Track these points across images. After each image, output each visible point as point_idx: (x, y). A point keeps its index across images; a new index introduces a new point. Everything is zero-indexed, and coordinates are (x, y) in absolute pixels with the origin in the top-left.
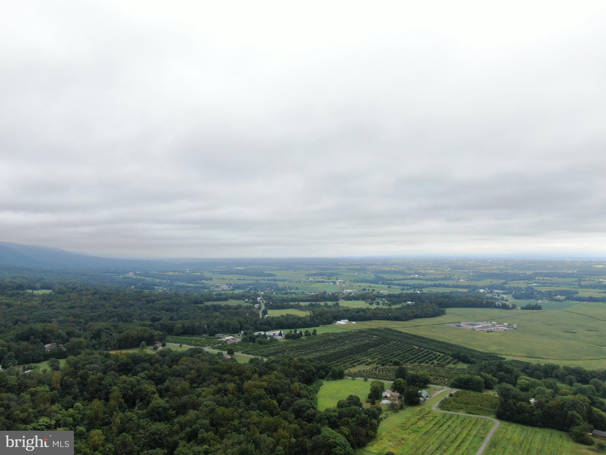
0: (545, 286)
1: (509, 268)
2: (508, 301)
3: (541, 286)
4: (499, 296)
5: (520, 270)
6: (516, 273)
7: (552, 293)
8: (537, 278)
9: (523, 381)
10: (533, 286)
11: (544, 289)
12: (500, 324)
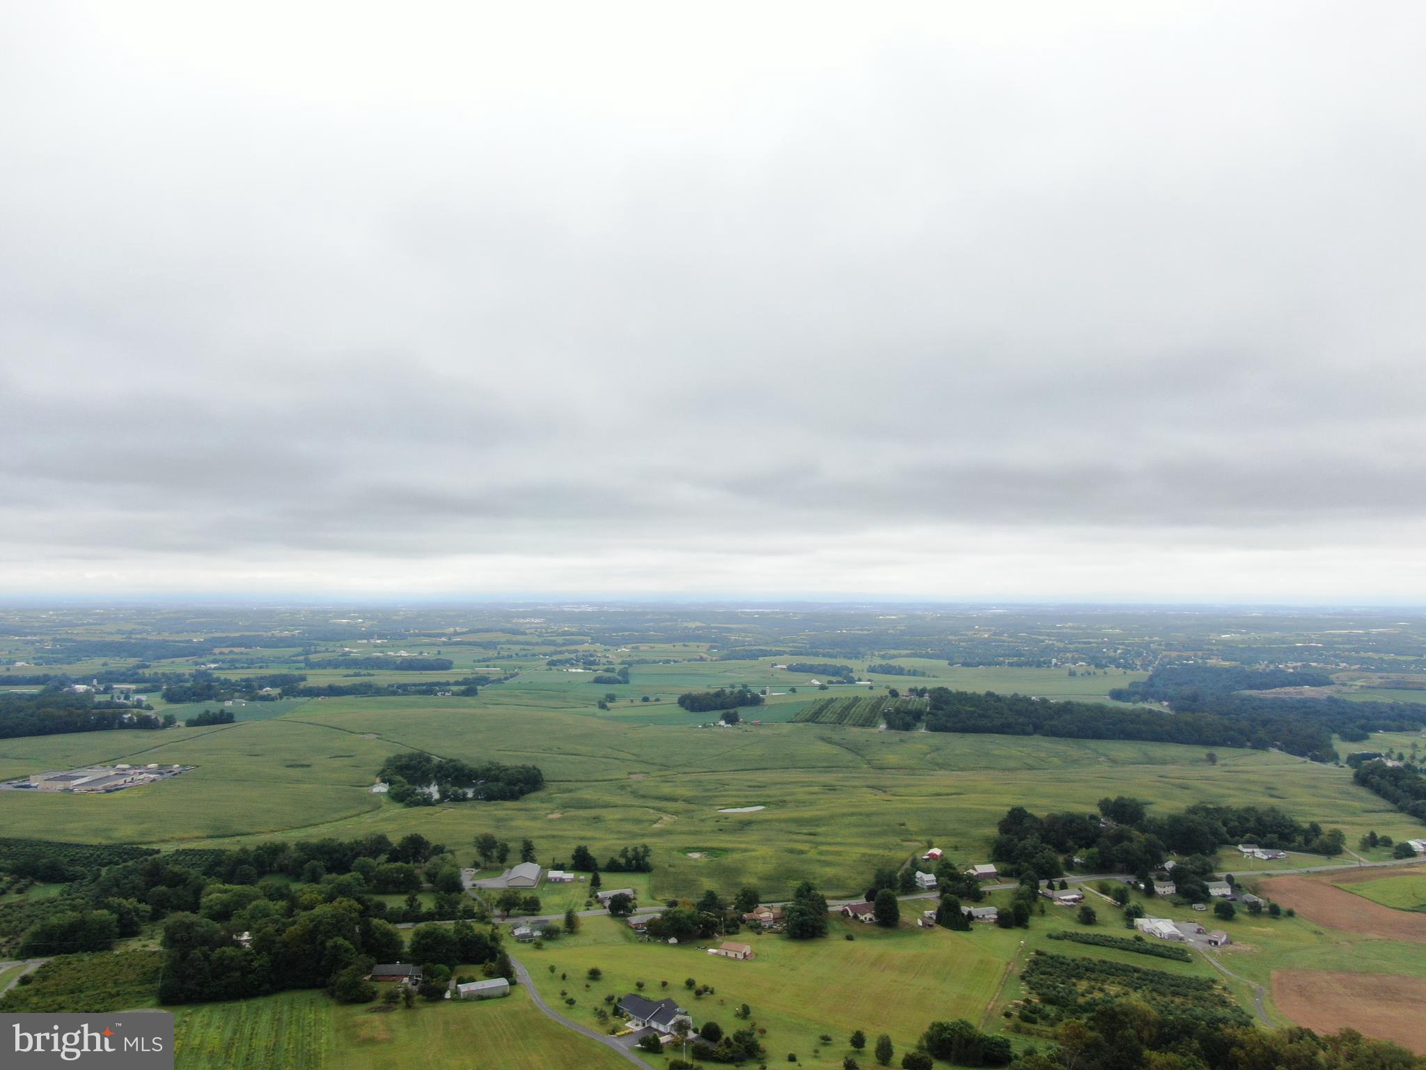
0: (236, 668)
1: (149, 628)
2: (152, 709)
3: (229, 669)
4: (127, 698)
5: (177, 633)
6: (168, 641)
7: (254, 683)
8: (217, 651)
9: (213, 896)
10: (210, 669)
11: (235, 676)
12: (139, 768)
